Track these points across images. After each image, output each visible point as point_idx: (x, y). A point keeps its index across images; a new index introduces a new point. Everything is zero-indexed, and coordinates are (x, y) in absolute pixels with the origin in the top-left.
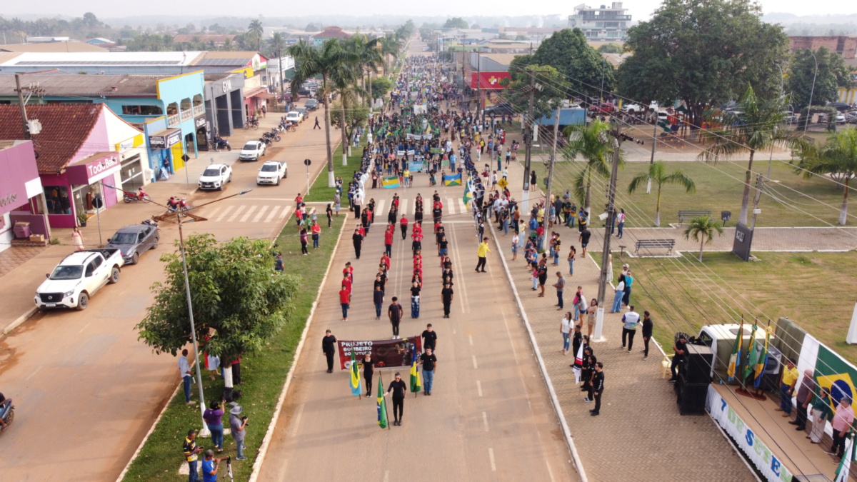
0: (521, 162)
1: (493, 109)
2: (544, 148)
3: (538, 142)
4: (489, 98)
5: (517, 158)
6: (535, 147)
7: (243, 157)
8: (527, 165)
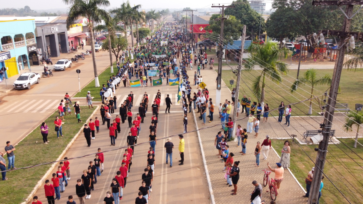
0: (215, 70)
1: (201, 43)
2: (229, 62)
3: (225, 59)
4: (199, 38)
5: (213, 68)
6: (224, 62)
7: (56, 68)
8: (219, 73)
